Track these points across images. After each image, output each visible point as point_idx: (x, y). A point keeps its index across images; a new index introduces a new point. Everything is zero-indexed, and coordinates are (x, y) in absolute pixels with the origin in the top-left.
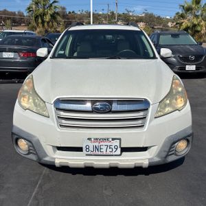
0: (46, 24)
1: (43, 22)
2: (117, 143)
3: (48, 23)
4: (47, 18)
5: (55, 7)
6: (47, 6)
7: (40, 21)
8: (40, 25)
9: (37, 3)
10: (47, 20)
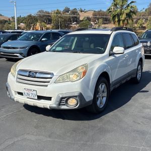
0: (121, 22)
2: (35, 92)
4: (123, 17)
5: (131, 7)
6: (125, 6)
7: (117, 19)
9: (116, 5)
10: (123, 19)
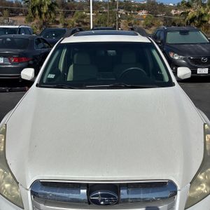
1: (40, 13)
3: (46, 14)
4: (45, 9)
7: (37, 12)
8: (38, 17)
